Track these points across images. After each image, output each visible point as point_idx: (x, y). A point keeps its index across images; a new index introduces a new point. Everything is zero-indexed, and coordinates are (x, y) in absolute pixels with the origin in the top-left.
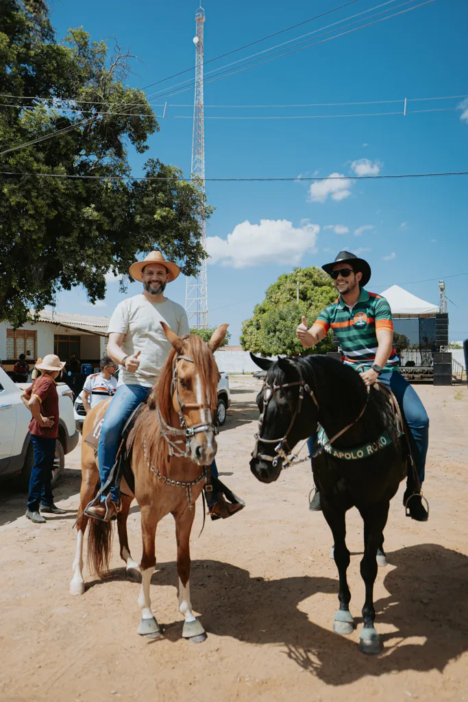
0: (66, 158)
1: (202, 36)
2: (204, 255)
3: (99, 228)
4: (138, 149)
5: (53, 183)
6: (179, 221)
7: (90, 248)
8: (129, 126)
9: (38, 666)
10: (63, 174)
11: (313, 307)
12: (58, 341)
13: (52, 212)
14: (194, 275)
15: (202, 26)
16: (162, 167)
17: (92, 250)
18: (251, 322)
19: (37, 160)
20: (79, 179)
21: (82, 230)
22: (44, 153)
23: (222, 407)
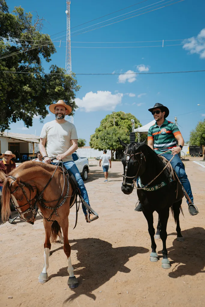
0: (15, 64)
1: (69, 10)
2: (76, 107)
3: (31, 95)
4: (47, 60)
5: (10, 75)
6: (66, 92)
7: (27, 104)
8: (42, 50)
9: (30, 281)
10: (14, 71)
11: (121, 129)
12: (10, 145)
13: (10, 88)
14: (72, 115)
15: (69, 6)
16: (58, 68)
17: (28, 104)
18: (94, 135)
19: (3, 65)
20: (21, 73)
21: (23, 96)
22: (5, 62)
23: (86, 172)
